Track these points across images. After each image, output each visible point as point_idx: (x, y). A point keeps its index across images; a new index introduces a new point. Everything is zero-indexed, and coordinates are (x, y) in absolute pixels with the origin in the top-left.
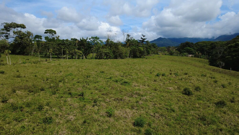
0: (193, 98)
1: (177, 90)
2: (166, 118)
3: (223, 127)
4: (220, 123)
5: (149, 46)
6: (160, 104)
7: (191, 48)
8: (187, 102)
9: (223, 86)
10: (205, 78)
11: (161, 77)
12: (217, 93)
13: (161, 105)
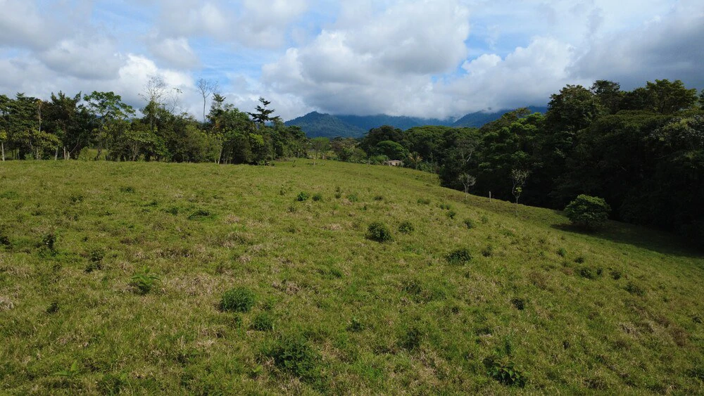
0: (393, 247)
1: (351, 232)
2: (316, 293)
3: (462, 304)
4: (454, 297)
5: (281, 133)
6: (302, 262)
7: (396, 143)
8: (377, 257)
9: (469, 224)
10: (427, 208)
11: (309, 202)
12: (451, 236)
13: (305, 264)
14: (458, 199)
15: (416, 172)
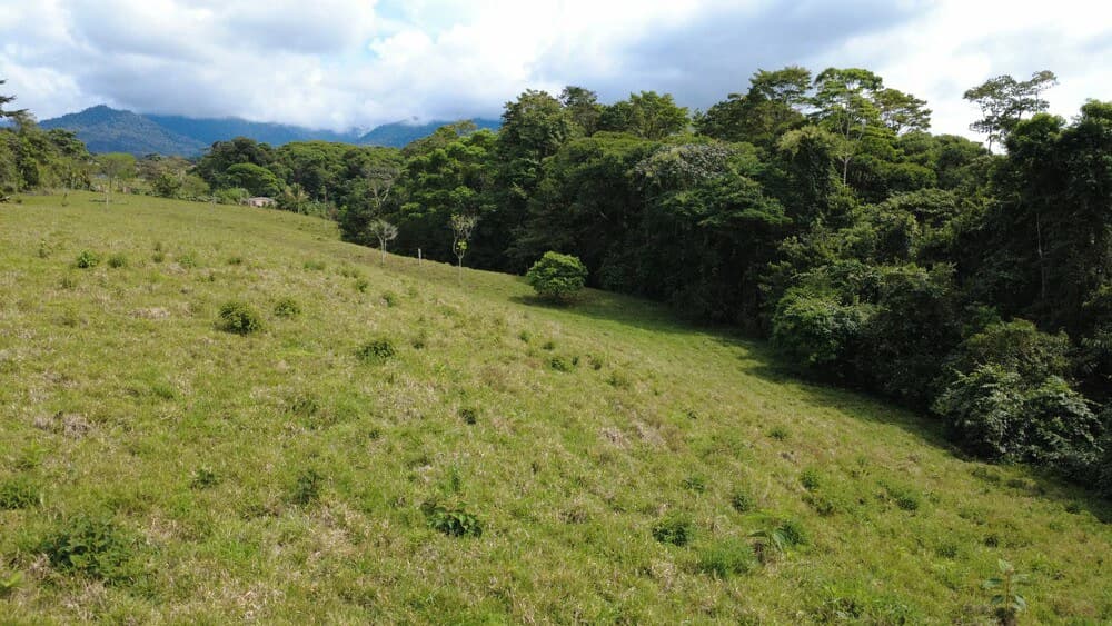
0: (265, 343)
1: (187, 319)
2: (127, 430)
3: (385, 424)
4: (371, 414)
6: (94, 377)
7: (262, 169)
8: (238, 361)
9: (389, 300)
10: (321, 277)
11: (102, 270)
12: (363, 320)
13: (100, 381)
14: (370, 261)
15: (299, 216)
